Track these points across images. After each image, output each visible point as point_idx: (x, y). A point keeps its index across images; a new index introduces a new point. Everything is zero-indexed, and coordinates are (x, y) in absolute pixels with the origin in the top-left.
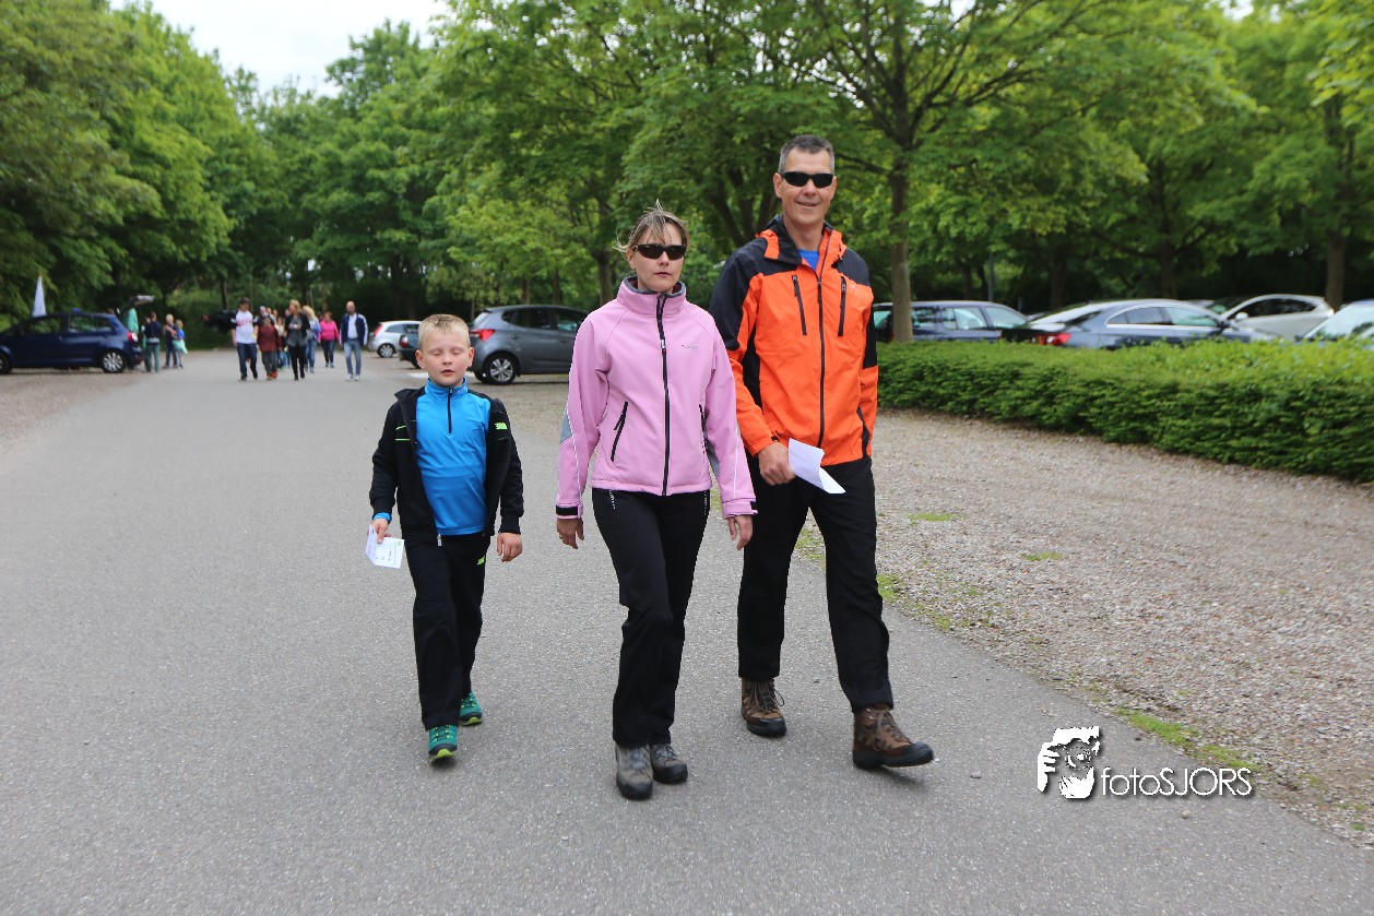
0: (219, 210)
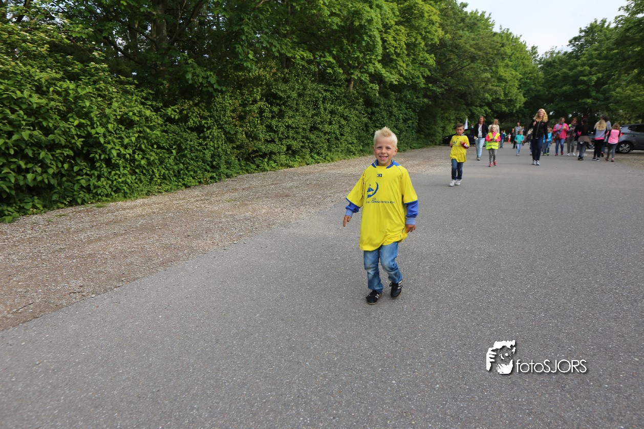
0: (522, 95)
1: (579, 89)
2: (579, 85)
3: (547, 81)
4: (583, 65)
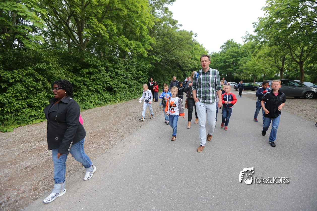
1: (226, 65)
2: (226, 63)
4: (227, 55)
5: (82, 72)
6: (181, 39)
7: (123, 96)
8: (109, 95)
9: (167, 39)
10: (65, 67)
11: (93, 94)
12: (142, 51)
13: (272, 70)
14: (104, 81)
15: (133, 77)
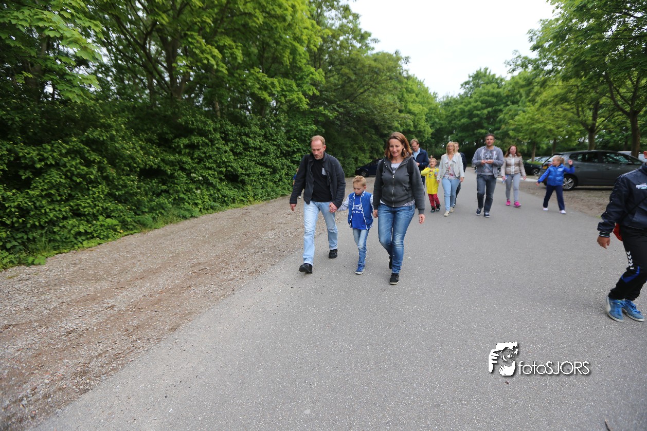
0: (429, 127)
1: (474, 122)
2: (475, 117)
3: (447, 116)
4: (476, 101)
5: (176, 144)
6: (376, 70)
7: (260, 191)
8: (232, 189)
9: (347, 71)
10: (143, 135)
11: (200, 188)
12: (296, 99)
13: (571, 130)
14: (220, 162)
15: (279, 151)
